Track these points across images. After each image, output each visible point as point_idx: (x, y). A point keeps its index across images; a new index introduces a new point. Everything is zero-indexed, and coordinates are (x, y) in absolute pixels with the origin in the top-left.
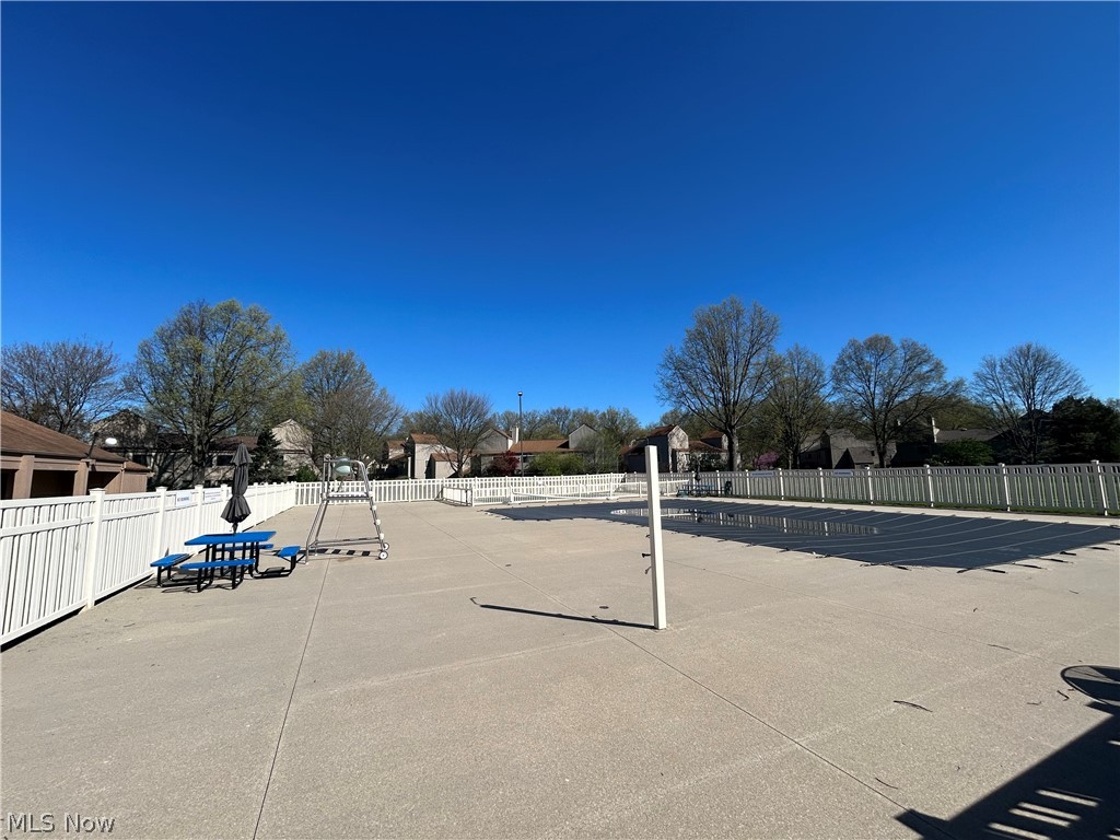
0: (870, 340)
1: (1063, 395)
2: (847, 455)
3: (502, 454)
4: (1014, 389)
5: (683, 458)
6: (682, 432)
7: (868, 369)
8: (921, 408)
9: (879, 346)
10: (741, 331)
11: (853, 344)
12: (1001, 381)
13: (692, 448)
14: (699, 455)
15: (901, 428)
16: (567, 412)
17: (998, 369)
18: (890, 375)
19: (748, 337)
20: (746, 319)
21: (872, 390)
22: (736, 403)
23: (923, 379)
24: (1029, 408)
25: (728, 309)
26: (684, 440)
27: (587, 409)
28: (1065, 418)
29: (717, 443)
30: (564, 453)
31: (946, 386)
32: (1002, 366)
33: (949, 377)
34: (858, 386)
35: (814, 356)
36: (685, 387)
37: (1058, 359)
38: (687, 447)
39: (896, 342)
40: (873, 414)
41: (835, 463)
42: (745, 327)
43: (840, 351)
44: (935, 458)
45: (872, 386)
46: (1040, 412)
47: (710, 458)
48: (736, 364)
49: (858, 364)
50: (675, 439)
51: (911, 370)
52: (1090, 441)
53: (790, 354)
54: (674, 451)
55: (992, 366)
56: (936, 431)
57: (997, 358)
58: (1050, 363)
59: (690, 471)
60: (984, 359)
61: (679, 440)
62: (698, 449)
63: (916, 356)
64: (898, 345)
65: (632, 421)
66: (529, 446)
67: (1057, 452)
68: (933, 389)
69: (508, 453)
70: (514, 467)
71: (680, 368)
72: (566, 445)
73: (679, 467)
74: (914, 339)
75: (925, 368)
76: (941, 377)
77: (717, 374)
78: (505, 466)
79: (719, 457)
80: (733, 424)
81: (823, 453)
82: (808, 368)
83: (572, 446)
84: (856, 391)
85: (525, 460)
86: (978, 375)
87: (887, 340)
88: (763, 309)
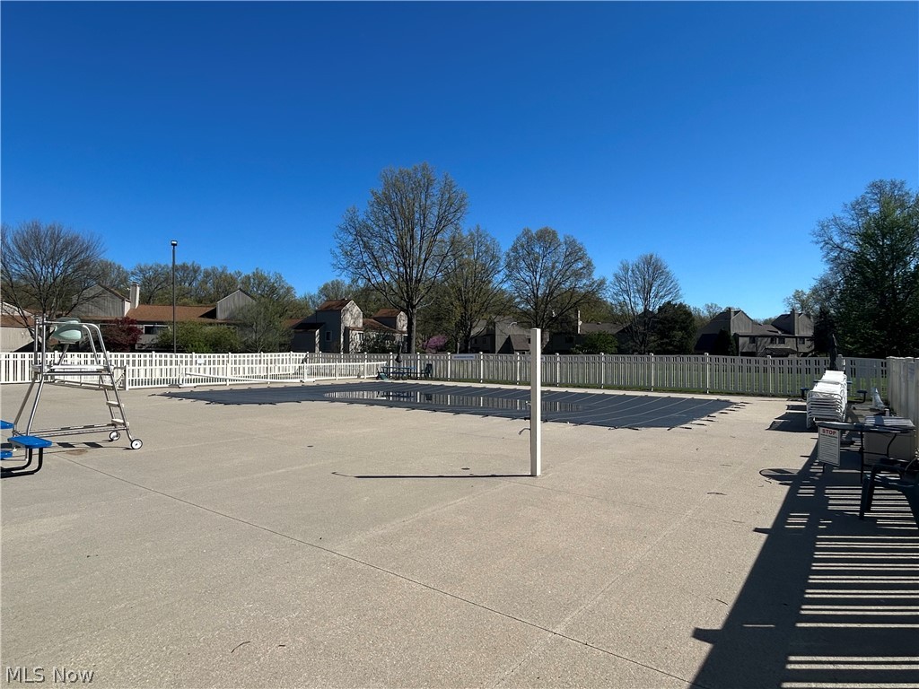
0: (541, 231)
1: (667, 299)
2: (508, 341)
3: (117, 321)
4: (639, 291)
5: (356, 337)
6: (357, 308)
7: (536, 260)
8: (574, 300)
9: (546, 237)
10: (429, 202)
11: (526, 232)
12: (631, 284)
13: (366, 327)
14: (373, 335)
15: (556, 318)
16: (196, 271)
17: (630, 272)
18: (553, 267)
19: (435, 211)
20: (435, 191)
21: (538, 280)
22: (418, 281)
23: (578, 275)
24: (645, 309)
25: (419, 176)
26: (358, 316)
27: (225, 268)
28: (666, 318)
29: (391, 322)
30: (211, 324)
31: (593, 283)
32: (633, 271)
33: (596, 276)
34: (525, 274)
35: (493, 240)
36: (366, 257)
37: (667, 270)
38: (361, 325)
39: (561, 238)
40: (536, 304)
41: (497, 349)
42: (434, 199)
43: (515, 239)
44: (577, 348)
45: (538, 277)
46: (652, 312)
47: (385, 339)
48: (422, 238)
49: (529, 254)
50: (348, 315)
51: (569, 264)
52: (678, 339)
53: (472, 235)
54: (347, 330)
55: (626, 269)
56: (580, 323)
57: (630, 263)
58: (663, 272)
59: (362, 352)
60: (621, 263)
61: (352, 317)
62: (373, 328)
63: (575, 253)
64: (562, 240)
65: (289, 290)
66: (156, 312)
67: (659, 345)
68: (584, 285)
69: (126, 320)
70: (135, 340)
71: (361, 234)
72: (212, 314)
73: (352, 347)
74: (575, 237)
75: (580, 265)
76: (590, 275)
77: (402, 247)
78: (123, 338)
79: (394, 338)
80: (415, 303)
81: (488, 338)
82: (486, 252)
83: (221, 316)
84: (524, 281)
85: (149, 331)
86: (616, 276)
87: (554, 233)
88: (454, 184)
